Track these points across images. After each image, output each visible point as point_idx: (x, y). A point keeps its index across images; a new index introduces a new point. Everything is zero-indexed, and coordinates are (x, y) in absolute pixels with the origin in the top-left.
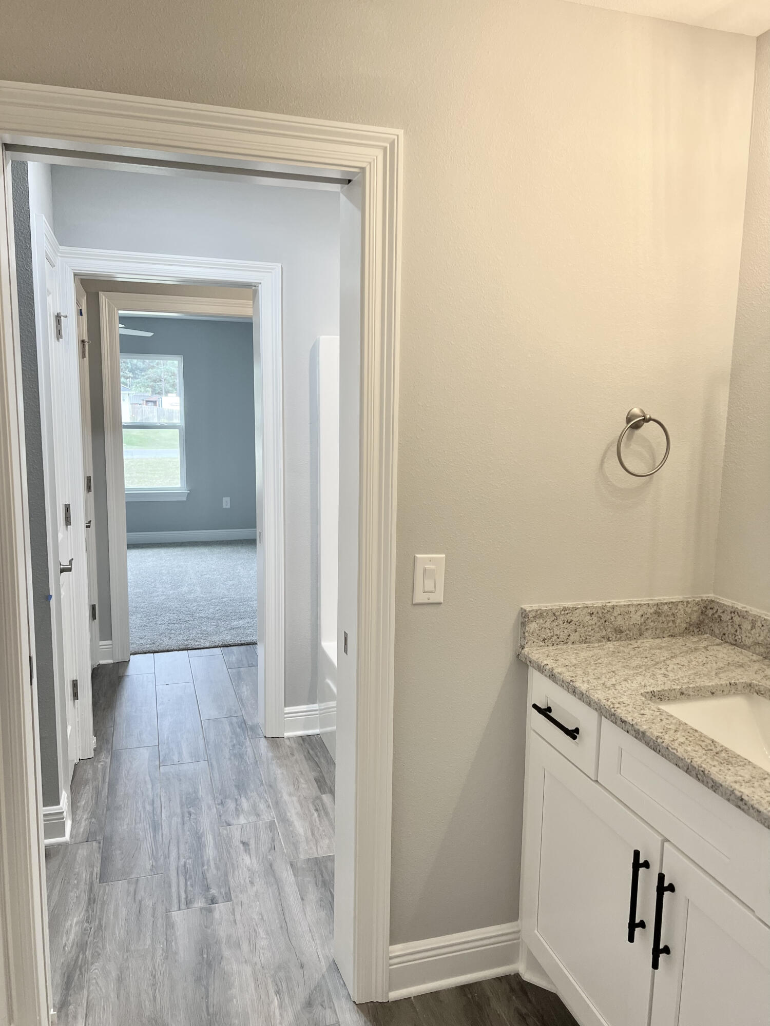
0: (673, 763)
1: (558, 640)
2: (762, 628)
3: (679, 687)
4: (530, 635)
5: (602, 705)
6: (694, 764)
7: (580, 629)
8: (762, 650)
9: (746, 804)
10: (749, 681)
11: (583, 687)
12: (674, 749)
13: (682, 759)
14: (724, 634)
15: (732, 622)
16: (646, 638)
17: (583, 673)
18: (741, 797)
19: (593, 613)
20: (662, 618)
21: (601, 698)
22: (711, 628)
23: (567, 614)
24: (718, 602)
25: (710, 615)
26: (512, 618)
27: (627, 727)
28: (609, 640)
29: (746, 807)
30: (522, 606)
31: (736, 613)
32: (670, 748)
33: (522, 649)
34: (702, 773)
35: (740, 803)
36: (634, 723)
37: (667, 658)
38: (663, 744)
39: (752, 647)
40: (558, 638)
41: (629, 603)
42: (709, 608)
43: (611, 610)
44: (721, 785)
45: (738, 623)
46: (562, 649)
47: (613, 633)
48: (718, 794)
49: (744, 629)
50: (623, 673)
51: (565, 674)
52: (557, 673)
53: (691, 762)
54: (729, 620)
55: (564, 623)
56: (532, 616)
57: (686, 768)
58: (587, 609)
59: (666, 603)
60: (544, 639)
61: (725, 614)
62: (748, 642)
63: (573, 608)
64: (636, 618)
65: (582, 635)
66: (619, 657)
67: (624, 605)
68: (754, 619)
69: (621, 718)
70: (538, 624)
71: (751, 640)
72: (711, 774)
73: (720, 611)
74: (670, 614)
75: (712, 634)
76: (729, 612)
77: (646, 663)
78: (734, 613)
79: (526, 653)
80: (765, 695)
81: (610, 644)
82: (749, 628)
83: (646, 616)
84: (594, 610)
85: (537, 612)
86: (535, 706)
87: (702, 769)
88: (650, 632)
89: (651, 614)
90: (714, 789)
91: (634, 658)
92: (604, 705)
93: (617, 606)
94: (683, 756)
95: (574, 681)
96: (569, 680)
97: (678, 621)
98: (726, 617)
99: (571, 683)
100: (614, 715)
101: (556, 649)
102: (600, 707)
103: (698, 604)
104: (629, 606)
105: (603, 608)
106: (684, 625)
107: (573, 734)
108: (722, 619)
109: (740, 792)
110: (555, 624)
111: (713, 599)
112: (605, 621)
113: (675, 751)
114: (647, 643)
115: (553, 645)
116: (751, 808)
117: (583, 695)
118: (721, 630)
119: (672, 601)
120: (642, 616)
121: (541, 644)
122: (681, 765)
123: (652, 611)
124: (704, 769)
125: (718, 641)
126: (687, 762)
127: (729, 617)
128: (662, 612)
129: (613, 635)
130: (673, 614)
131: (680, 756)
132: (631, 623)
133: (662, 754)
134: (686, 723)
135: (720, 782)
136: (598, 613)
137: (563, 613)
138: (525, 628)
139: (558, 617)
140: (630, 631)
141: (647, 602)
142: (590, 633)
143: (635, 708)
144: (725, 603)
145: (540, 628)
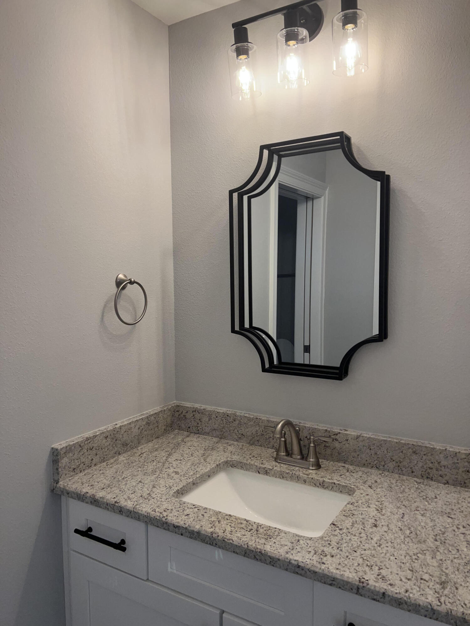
0: (231, 552)
1: (85, 466)
2: (216, 418)
3: (191, 480)
4: (63, 470)
5: (152, 517)
6: (251, 548)
7: (99, 452)
8: (218, 433)
9: (303, 569)
10: (226, 460)
11: (129, 505)
12: (230, 539)
13: (239, 547)
14: (189, 428)
15: (194, 418)
16: (142, 444)
17: (120, 491)
18: (298, 565)
19: (107, 437)
20: (151, 427)
21: (149, 511)
22: (179, 425)
23: (90, 442)
24: (182, 406)
25: (177, 416)
26: (44, 458)
27: (180, 531)
28: (119, 454)
29: (303, 572)
30: (53, 446)
31: (197, 412)
32: (226, 540)
33: (57, 483)
34: (259, 554)
35: (297, 570)
36: (187, 526)
37: (167, 457)
38: (219, 538)
39: (210, 433)
40: (84, 464)
41: (130, 421)
42: (176, 411)
43: (119, 430)
44: (279, 560)
45: (199, 418)
46: (89, 474)
47: (122, 448)
48: (276, 567)
49: (203, 421)
50: (148, 480)
51: (107, 498)
52: (99, 499)
53: (248, 546)
54: (192, 417)
55: (87, 451)
56: (63, 453)
57: (243, 553)
58: (103, 434)
59: (152, 415)
60: (74, 469)
61: (188, 413)
62: (207, 430)
63: (93, 436)
64: (136, 431)
65: (101, 456)
66: (135, 467)
67: (127, 424)
68: (210, 414)
69: (174, 525)
70: (68, 458)
71: (209, 428)
72: (267, 553)
73: (184, 412)
74: (155, 422)
75: (180, 429)
76: (192, 412)
77: (156, 466)
78: (195, 411)
79: (62, 486)
80: (237, 467)
81: (121, 458)
82: (207, 420)
83: (142, 428)
84: (108, 433)
85: (67, 448)
86: (77, 531)
87: (259, 550)
88: (144, 439)
89: (144, 425)
90: (272, 563)
91: (146, 464)
92: (155, 517)
93: (123, 426)
94: (239, 544)
95: (119, 501)
96: (114, 502)
97: (160, 426)
98: (189, 416)
99: (117, 504)
100: (167, 523)
101: (85, 475)
102: (150, 519)
103: (170, 410)
104: (130, 424)
105: (114, 430)
106: (164, 427)
107: (121, 546)
108: (186, 417)
109: (295, 560)
110: (81, 454)
111: (178, 405)
112: (116, 440)
113: (231, 541)
114: (145, 448)
115: (81, 472)
116: (308, 572)
117: (131, 512)
118: (186, 425)
119: (155, 412)
120: (139, 428)
121: (72, 473)
122: (238, 551)
123: (144, 423)
124: (260, 549)
125: (186, 433)
126: (244, 548)
127: (192, 415)
128: (151, 422)
129: (122, 449)
130: (157, 422)
131: (237, 544)
132: (132, 436)
133: (219, 546)
134: (220, 511)
135: (277, 557)
136: (110, 435)
137: (86, 443)
138: (58, 465)
139: (83, 447)
140: (132, 442)
141: (141, 418)
142: (107, 453)
143: (178, 511)
144: (188, 406)
145: (70, 461)
